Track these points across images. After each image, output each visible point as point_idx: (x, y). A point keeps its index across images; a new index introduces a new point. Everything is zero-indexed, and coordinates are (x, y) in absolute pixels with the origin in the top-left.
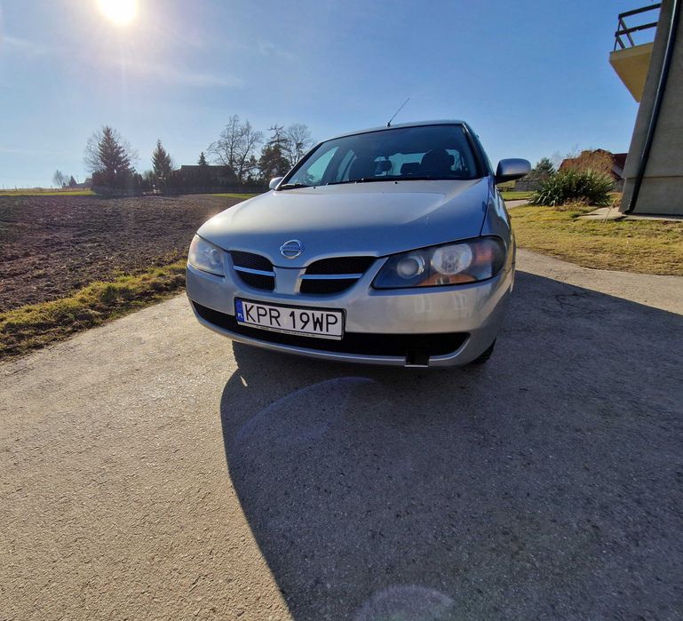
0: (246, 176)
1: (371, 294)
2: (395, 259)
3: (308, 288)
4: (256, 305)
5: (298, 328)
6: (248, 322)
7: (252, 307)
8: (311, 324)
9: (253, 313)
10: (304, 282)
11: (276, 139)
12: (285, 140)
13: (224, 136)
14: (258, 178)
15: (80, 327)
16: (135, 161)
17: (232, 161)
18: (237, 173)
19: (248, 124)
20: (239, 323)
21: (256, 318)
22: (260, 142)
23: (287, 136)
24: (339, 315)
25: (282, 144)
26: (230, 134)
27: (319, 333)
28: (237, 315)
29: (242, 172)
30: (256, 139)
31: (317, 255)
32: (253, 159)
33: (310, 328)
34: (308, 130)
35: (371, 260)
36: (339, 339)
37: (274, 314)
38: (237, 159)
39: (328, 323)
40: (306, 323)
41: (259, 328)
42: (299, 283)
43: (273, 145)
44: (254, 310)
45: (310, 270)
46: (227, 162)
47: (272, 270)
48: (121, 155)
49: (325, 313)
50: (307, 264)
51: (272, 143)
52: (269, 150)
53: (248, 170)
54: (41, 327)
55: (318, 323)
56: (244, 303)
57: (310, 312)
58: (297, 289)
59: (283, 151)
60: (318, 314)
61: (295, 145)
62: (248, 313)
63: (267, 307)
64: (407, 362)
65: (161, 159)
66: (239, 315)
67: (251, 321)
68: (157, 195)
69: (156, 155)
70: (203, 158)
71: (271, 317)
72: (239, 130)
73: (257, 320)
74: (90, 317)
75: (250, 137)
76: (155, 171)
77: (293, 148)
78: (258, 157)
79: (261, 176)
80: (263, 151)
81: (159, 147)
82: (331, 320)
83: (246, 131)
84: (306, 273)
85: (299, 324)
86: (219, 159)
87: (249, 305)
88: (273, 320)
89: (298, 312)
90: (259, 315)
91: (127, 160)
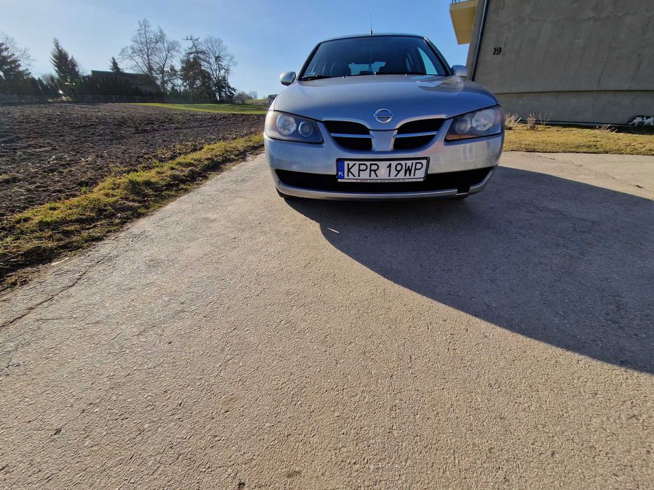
0: (169, 87)
1: (446, 145)
2: (456, 119)
3: (400, 145)
4: (358, 163)
5: (392, 176)
6: (348, 178)
7: (355, 164)
8: (402, 172)
9: (355, 170)
10: (397, 140)
11: (194, 50)
12: (203, 52)
13: (136, 41)
14: (182, 88)
15: (128, 218)
16: (27, 62)
17: (150, 69)
18: (158, 82)
19: (161, 31)
20: (339, 180)
21: (356, 174)
22: (178, 51)
23: (204, 49)
24: (424, 162)
25: (201, 56)
26: (144, 40)
27: (409, 178)
28: (337, 173)
29: (164, 82)
30: (173, 48)
31: (404, 119)
32: (172, 69)
33: (401, 175)
34: (223, 44)
35: (441, 121)
36: (422, 180)
37: (374, 167)
38: (155, 68)
39: (416, 169)
40: (399, 171)
41: (359, 181)
42: (393, 141)
43: (192, 56)
44: (356, 167)
45: (401, 130)
46: (145, 69)
47: (369, 134)
48: (5, 54)
49: (415, 162)
50: (398, 127)
51: (190, 53)
52: (188, 61)
53: (170, 80)
54: (84, 222)
55: (408, 170)
56: (346, 163)
57: (403, 163)
58: (391, 147)
59: (203, 63)
60: (409, 163)
61: (214, 59)
62: (349, 170)
63: (368, 163)
64: (459, 192)
65: (62, 61)
66: (340, 173)
67: (351, 176)
68: (68, 102)
69: (55, 57)
70: (115, 64)
71: (371, 170)
72: (152, 36)
73: (357, 175)
74: (131, 208)
75: (166, 45)
76: (59, 75)
77: (212, 60)
78: (178, 67)
79: (185, 86)
80: (182, 62)
81: (57, 45)
82: (419, 166)
83: (161, 38)
84: (398, 133)
85: (394, 172)
86: (136, 66)
87: (351, 163)
88: (373, 173)
89: (394, 163)
90: (360, 170)
91: (14, 61)
